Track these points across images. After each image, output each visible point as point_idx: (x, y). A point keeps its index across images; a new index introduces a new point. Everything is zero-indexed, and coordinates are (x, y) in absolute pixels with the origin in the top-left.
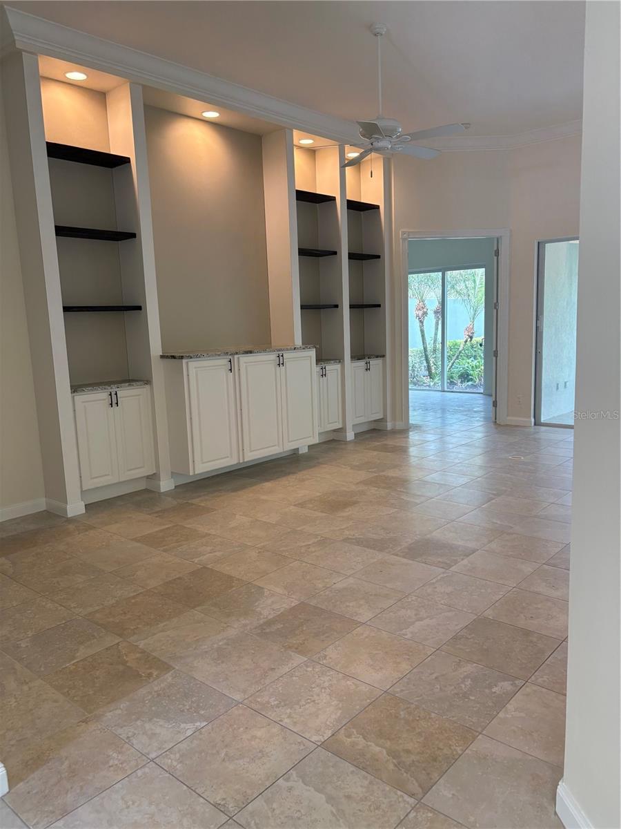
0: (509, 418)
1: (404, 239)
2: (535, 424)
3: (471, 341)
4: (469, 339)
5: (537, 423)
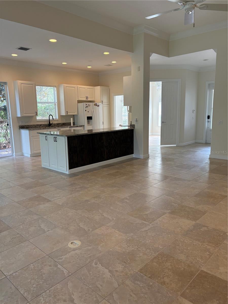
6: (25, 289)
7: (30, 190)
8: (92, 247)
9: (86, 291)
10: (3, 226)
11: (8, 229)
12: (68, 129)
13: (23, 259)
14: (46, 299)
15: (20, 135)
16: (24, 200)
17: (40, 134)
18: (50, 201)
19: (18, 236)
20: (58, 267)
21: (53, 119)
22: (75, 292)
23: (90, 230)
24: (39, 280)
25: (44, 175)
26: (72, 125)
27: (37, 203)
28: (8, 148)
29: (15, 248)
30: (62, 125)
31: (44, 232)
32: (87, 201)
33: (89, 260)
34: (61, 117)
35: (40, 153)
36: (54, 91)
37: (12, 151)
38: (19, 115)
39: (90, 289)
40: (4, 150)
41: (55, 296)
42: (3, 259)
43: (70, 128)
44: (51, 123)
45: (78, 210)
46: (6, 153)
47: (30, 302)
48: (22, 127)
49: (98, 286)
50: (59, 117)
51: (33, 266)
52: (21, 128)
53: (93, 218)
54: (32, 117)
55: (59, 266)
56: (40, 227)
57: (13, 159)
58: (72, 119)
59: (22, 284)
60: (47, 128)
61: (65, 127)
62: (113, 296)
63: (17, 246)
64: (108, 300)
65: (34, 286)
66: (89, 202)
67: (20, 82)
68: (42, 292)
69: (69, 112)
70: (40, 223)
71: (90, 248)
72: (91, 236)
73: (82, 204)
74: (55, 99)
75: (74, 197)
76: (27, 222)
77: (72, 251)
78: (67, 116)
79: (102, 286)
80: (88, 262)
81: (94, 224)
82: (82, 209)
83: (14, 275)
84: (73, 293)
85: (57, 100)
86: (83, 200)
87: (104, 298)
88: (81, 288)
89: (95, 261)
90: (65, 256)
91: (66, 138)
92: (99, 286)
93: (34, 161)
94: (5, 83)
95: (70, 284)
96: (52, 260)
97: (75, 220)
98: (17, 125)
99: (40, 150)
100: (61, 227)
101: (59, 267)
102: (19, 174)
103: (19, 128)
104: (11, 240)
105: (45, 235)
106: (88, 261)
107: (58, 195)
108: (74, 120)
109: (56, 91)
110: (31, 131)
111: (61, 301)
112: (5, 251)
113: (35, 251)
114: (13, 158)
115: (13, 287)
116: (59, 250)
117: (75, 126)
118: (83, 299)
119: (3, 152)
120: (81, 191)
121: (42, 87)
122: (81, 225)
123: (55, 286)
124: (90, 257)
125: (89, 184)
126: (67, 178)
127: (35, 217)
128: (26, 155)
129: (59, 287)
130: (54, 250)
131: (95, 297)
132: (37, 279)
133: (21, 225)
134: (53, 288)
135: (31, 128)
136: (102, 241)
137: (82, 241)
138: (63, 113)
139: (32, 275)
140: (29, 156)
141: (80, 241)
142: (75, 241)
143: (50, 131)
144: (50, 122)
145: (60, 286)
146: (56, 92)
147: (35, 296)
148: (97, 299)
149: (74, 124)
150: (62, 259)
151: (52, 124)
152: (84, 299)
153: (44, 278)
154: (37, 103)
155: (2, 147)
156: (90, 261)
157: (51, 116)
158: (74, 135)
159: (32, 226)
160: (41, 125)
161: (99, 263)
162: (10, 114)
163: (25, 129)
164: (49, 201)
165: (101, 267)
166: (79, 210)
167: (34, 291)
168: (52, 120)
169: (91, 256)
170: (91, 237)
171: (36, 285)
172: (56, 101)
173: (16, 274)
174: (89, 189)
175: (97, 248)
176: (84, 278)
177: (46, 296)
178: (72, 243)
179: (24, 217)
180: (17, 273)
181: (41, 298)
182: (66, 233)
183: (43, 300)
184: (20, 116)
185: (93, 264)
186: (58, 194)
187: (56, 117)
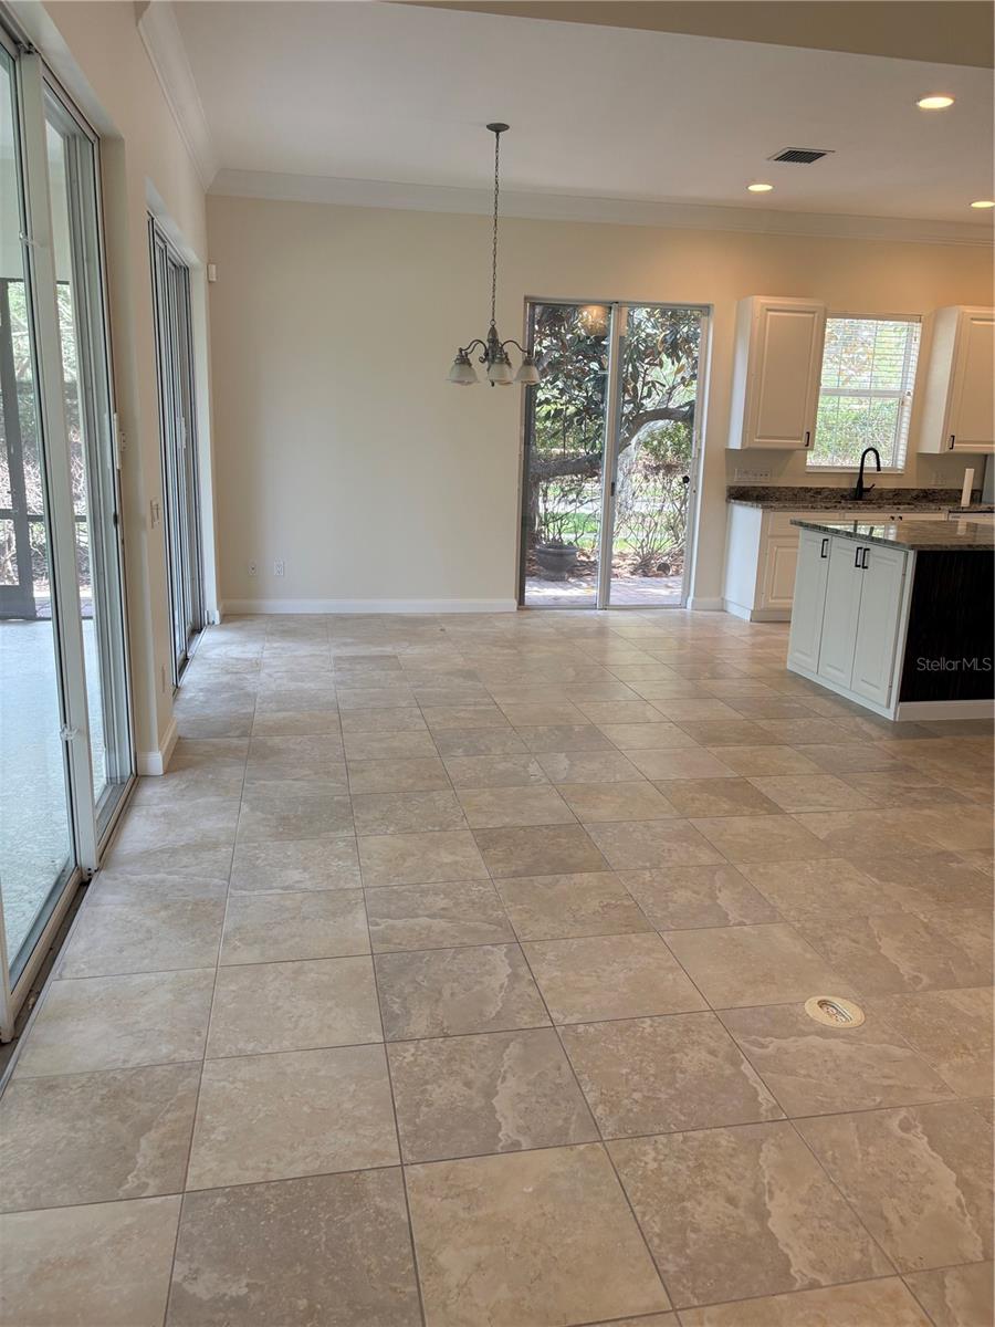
6: (602, 1094)
7: (715, 750)
8: (909, 1053)
9: (830, 1207)
10: (586, 854)
11: (599, 869)
12: (941, 517)
13: (625, 990)
14: (664, 1160)
15: (726, 523)
16: (682, 782)
17: (802, 531)
18: (781, 812)
19: (626, 903)
20: (742, 1067)
21: (879, 468)
22: (781, 1190)
23: (921, 980)
24: (656, 1085)
25: (787, 705)
26: (965, 500)
27: (726, 807)
28: (677, 573)
29: (605, 942)
30: (917, 498)
31: (724, 921)
32: (948, 856)
33: (878, 1099)
34: (919, 459)
35: (790, 611)
36: (909, 343)
37: (684, 589)
38: (735, 443)
39: (849, 1209)
40: (658, 579)
41: (700, 1166)
42: (558, 963)
43: (951, 515)
44: (865, 486)
45: (893, 881)
46: (664, 592)
47: (606, 1143)
48: (740, 494)
49: (885, 1213)
50: (907, 461)
51: (651, 1026)
52: (735, 499)
53: (952, 934)
54: (789, 452)
55: (746, 1068)
56: (714, 898)
57: (683, 620)
58: (969, 473)
59: (597, 1071)
60: (843, 508)
61: (929, 510)
62: (943, 1286)
63: (614, 938)
64: (913, 1285)
65: (637, 1096)
66: (954, 865)
67: (763, 305)
68: (657, 1129)
69: (962, 439)
70: (718, 886)
71: (898, 1052)
72: (917, 1006)
73: (917, 861)
74: (904, 378)
75: (889, 822)
76: (670, 864)
77: (817, 1034)
78: (950, 460)
79: (905, 1224)
80: (873, 1103)
81: (950, 963)
82: (910, 885)
83: (579, 1031)
84: (773, 1188)
85: (913, 382)
86: (928, 848)
87: (900, 1271)
88: (810, 1188)
89: (903, 1113)
90: (783, 1043)
91: (912, 555)
92: (893, 1218)
93: (760, 639)
94: (706, 309)
95: (769, 1154)
96: (727, 1035)
97: (867, 918)
98: (723, 483)
99: (791, 598)
100: (798, 925)
101: (746, 1072)
102: (690, 679)
103: (725, 494)
104: (600, 909)
105: (725, 936)
106: (874, 1100)
107: (823, 799)
108: (981, 476)
109: (918, 341)
110: (773, 515)
111: (716, 1195)
112: (573, 938)
113: (670, 976)
114: (685, 613)
115: (565, 1066)
116: (762, 1009)
117: (983, 507)
118: (804, 1231)
119: (655, 587)
120: (929, 808)
121: (855, 321)
122: (888, 947)
123: (708, 1132)
124: (884, 1087)
125: (977, 785)
126: (881, 738)
127: (706, 857)
128: (734, 610)
129: (724, 1143)
130: (741, 1004)
131: (862, 1251)
132: (652, 1079)
133: (645, 868)
134: (700, 1134)
135: (778, 500)
136: (965, 1048)
137: (868, 1012)
138: (933, 444)
139: (639, 1058)
140: (747, 617)
141: (863, 1008)
142: (836, 1001)
143: (856, 521)
144: (860, 482)
145: (729, 1142)
146: (916, 346)
147: (630, 1131)
148: (865, 1259)
149: (977, 495)
150: (763, 1046)
151: (868, 490)
152: (812, 1235)
153: (677, 1086)
154: (821, 392)
155: (655, 569)
156: (881, 1103)
157: (871, 453)
158: (954, 549)
159: (684, 883)
160: (818, 491)
161: (919, 1130)
162: (700, 438)
163: (750, 503)
164: (774, 809)
165: (926, 1152)
166: (892, 884)
167: (631, 1115)
168: (875, 471)
169: (890, 1086)
170: (917, 1010)
171: (644, 1096)
172: (910, 388)
173: (586, 1031)
174: (976, 807)
175: (934, 1066)
176: (834, 1158)
177: (667, 1151)
178: (822, 1004)
179: (664, 843)
180: (591, 1030)
181: (648, 1148)
182: (808, 956)
183: (655, 1160)
184: (739, 448)
185: (894, 1124)
186: (823, 793)
187: (895, 460)
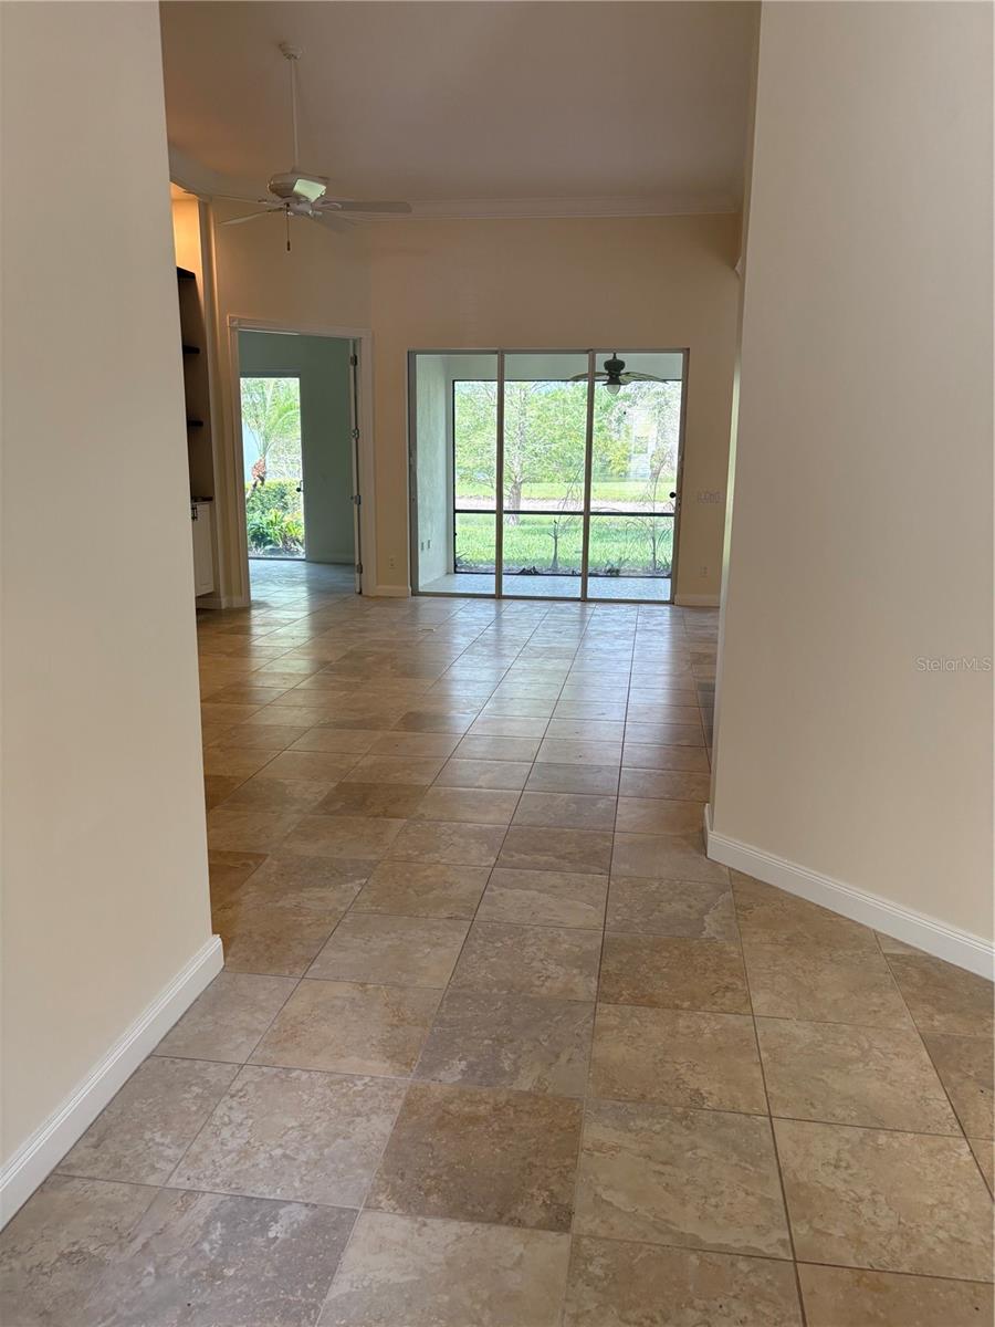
0: (380, 587)
1: (232, 329)
2: (413, 595)
3: (262, 484)
4: (260, 482)
5: (416, 593)
